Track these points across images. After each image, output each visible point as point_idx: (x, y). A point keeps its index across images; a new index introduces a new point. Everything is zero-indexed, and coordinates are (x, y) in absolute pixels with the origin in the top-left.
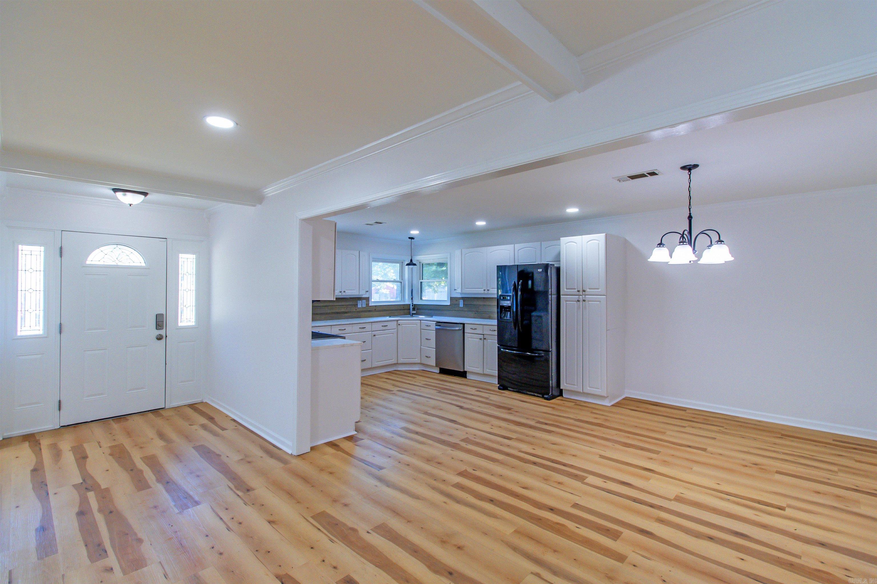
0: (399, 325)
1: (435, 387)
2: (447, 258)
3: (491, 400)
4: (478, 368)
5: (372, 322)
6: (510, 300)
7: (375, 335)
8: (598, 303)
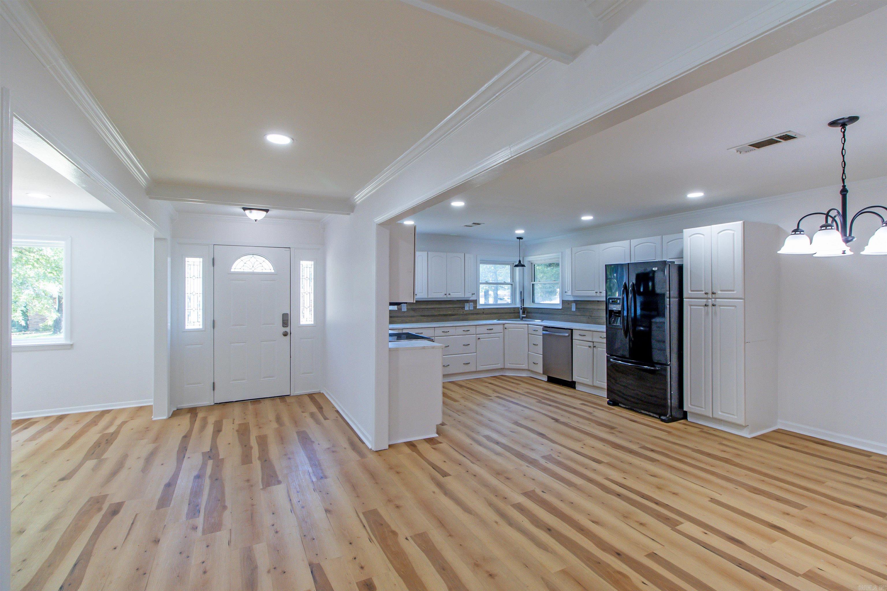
0: (506, 328)
1: (537, 396)
2: (559, 258)
3: (594, 416)
4: (587, 379)
5: (476, 325)
6: (619, 304)
7: (479, 339)
8: (734, 308)
